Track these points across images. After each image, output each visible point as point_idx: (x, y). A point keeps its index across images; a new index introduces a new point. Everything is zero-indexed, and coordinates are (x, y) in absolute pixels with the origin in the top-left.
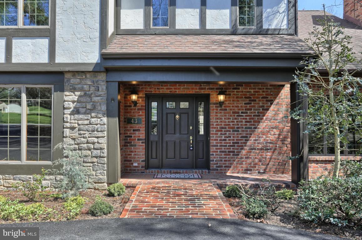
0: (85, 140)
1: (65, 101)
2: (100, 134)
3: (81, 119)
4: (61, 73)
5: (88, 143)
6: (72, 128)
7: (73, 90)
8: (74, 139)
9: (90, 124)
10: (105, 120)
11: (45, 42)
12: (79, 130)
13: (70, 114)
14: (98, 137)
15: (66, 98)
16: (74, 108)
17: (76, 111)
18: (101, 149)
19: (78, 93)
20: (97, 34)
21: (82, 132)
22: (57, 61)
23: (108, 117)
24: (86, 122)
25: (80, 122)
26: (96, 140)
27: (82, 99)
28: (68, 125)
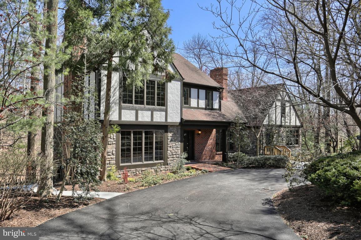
0: (174, 151)
1: (168, 136)
2: (179, 149)
3: (173, 143)
4: (167, 126)
5: (175, 152)
6: (170, 147)
7: (171, 132)
8: (171, 151)
9: (176, 145)
10: (180, 143)
11: (164, 113)
12: (172, 148)
13: (170, 142)
14: (178, 150)
15: (169, 135)
16: (171, 139)
17: (171, 141)
18: (179, 154)
19: (172, 133)
20: (180, 111)
21: (174, 148)
22: (168, 121)
23: (181, 142)
24: (175, 144)
25: (173, 144)
26: (177, 151)
27: (174, 136)
28: (169, 146)
